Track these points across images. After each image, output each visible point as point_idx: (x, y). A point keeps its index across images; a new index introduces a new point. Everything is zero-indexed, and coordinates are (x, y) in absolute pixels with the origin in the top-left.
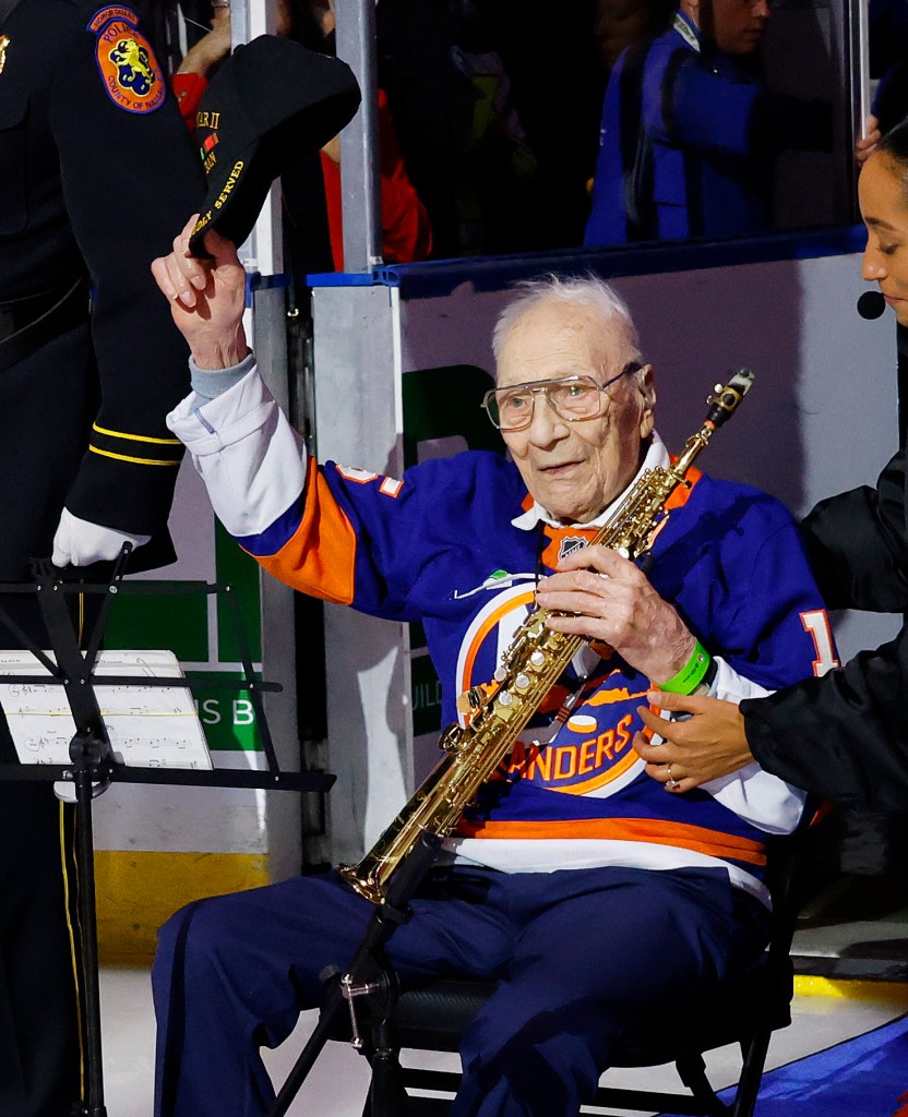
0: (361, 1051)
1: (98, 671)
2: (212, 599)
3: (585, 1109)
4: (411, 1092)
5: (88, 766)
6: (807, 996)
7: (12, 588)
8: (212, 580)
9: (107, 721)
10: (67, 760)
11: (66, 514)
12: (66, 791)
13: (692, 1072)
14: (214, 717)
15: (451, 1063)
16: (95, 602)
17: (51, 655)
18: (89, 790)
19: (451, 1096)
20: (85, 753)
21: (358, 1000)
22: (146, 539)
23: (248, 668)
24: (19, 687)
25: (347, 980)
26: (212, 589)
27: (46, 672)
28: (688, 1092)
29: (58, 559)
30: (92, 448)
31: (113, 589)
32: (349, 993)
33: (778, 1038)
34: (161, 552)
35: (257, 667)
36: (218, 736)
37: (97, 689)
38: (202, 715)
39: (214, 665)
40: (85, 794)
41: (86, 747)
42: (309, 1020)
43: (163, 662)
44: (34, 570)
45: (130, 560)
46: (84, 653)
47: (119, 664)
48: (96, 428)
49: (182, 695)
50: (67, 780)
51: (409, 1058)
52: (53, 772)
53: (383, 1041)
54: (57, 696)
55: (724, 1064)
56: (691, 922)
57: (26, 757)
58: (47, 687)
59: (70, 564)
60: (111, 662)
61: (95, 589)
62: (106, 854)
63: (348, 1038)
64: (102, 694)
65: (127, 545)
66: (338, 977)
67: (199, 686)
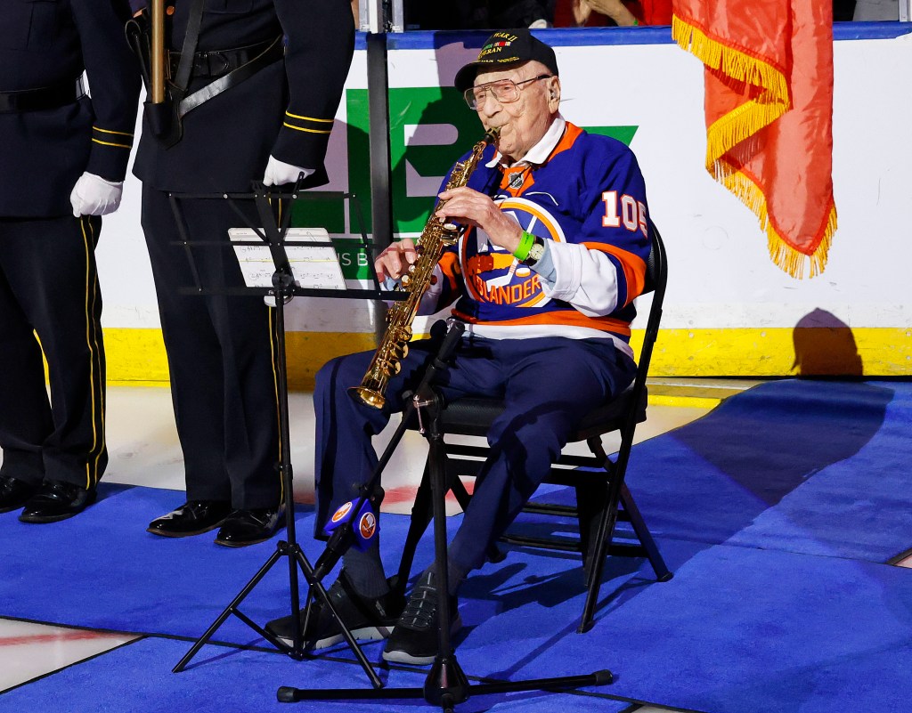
0: (424, 435)
1: (287, 239)
2: (347, 201)
3: (554, 466)
4: (450, 456)
5: (282, 288)
6: (655, 405)
7: (242, 196)
8: (346, 191)
9: (291, 265)
10: (271, 285)
11: (271, 158)
12: (270, 301)
13: (595, 445)
14: (348, 262)
15: (482, 442)
16: (286, 203)
17: (262, 230)
18: (282, 300)
19: (484, 459)
20: (280, 281)
21: (421, 408)
22: (313, 171)
23: (364, 237)
24: (246, 247)
25: (416, 398)
26: (346, 196)
27: (259, 239)
28: (593, 455)
29: (267, 182)
30: (285, 124)
31: (295, 196)
32: (417, 405)
33: (639, 427)
34: (321, 177)
35: (370, 236)
36: (349, 272)
37: (286, 248)
38: (341, 262)
39: (348, 235)
40: (280, 302)
41: (280, 278)
42: (397, 418)
43: (321, 234)
44: (253, 187)
45: (303, 183)
46: (280, 230)
47: (298, 235)
48: (287, 113)
49: (330, 251)
50: (271, 295)
51: (450, 439)
52: (265, 291)
53: (435, 431)
54: (266, 252)
55: (611, 441)
56: (597, 366)
57: (250, 283)
58: (261, 247)
59: (273, 184)
60: (293, 234)
61: (286, 196)
62: (292, 334)
63: (417, 428)
64: (289, 250)
65: (302, 174)
66: (412, 397)
67: (339, 246)
